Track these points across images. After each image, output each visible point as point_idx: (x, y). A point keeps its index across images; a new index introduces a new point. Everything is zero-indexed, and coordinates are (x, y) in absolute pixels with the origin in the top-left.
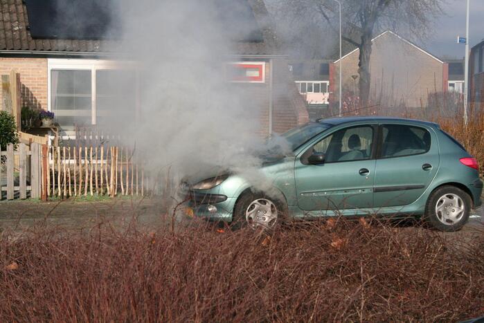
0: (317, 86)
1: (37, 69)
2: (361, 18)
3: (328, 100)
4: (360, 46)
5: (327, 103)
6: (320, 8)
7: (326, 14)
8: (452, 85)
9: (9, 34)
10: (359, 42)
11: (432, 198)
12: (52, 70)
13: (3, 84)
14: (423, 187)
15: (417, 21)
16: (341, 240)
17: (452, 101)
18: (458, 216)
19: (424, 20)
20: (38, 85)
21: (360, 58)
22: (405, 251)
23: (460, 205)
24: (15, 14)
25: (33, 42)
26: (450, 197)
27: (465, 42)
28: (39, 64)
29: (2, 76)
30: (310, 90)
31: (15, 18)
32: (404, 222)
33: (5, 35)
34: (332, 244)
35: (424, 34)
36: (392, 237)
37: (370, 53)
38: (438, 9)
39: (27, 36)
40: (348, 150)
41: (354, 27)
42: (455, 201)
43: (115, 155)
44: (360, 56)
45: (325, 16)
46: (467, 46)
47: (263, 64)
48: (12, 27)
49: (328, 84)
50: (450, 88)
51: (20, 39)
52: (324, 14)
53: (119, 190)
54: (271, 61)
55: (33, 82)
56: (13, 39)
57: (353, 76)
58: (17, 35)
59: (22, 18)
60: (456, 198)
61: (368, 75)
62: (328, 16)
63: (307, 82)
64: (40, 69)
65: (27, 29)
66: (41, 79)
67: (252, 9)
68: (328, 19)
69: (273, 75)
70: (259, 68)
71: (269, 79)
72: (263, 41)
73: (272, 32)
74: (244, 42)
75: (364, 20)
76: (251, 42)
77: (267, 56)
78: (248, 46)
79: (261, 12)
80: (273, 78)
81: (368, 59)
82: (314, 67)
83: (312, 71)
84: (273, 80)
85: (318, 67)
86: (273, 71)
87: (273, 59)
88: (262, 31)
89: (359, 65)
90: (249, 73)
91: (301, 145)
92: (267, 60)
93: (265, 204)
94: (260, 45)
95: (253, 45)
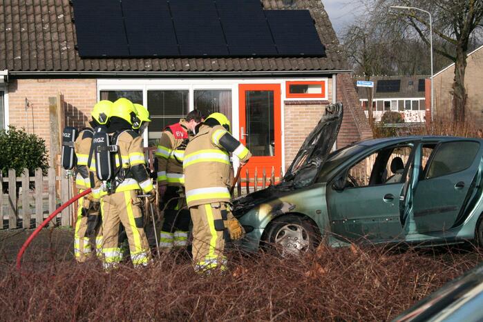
0: (415, 103)
1: (85, 90)
2: (456, 30)
3: (425, 118)
4: (455, 60)
5: (423, 121)
6: (411, 20)
7: (418, 26)
9: (57, 54)
12: (101, 92)
13: (50, 107)
20: (87, 107)
21: (455, 73)
24: (64, 33)
25: (81, 62)
28: (87, 85)
29: (49, 98)
30: (408, 107)
31: (64, 38)
33: (53, 55)
37: (465, 67)
39: (76, 56)
40: (392, 174)
41: (448, 40)
44: (455, 70)
45: (417, 29)
47: (326, 80)
48: (60, 47)
51: (68, 59)
52: (415, 26)
54: (334, 77)
55: (81, 104)
56: (61, 60)
58: (65, 55)
59: (70, 37)
61: (463, 90)
62: (420, 28)
63: (405, 99)
64: (89, 91)
65: (76, 49)
66: (90, 100)
67: (314, 22)
68: (420, 32)
69: (336, 91)
70: (322, 85)
71: (332, 96)
72: (325, 56)
73: (336, 46)
74: (305, 57)
75: (459, 32)
76: (312, 57)
77: (330, 72)
78: (309, 61)
79: (325, 25)
80: (336, 94)
81: (463, 73)
82: (412, 83)
83: (411, 88)
84: (336, 97)
85: (417, 83)
86: (336, 88)
87: (336, 74)
88: (325, 44)
89: (455, 80)
90: (311, 91)
91: (334, 169)
92: (330, 76)
93: (298, 230)
94: (323, 60)
95: (315, 61)
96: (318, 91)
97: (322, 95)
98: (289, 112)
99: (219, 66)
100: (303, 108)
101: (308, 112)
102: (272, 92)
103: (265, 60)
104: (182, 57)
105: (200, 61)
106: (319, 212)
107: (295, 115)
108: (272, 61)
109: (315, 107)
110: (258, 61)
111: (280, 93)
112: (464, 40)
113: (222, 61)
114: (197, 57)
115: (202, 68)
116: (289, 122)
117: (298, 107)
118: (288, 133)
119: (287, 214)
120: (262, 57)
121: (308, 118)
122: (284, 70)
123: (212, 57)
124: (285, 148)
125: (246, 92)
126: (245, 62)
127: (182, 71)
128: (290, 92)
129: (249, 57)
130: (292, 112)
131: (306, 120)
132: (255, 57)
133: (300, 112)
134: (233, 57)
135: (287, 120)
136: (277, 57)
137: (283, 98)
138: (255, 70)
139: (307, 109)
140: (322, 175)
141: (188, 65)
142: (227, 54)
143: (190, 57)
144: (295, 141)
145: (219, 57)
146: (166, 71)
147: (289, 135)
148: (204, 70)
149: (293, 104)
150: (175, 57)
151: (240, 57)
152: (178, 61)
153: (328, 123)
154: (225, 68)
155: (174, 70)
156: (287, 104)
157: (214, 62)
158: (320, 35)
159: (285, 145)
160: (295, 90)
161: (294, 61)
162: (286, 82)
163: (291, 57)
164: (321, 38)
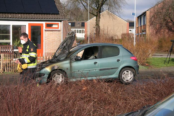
0: (80, 31)
2: (96, 5)
3: (84, 36)
4: (96, 16)
6: (81, 1)
8: (131, 30)
10: (96, 14)
11: (121, 72)
14: (117, 68)
15: (117, 7)
16: (86, 88)
17: (130, 36)
18: (130, 79)
19: (120, 7)
21: (96, 21)
22: (109, 91)
23: (131, 75)
26: (128, 72)
27: (134, 15)
30: (78, 32)
32: (109, 81)
34: (83, 89)
35: (120, 11)
36: (105, 86)
37: (100, 18)
38: (125, 2)
41: (94, 9)
42: (129, 73)
43: (3, 57)
44: (96, 19)
45: (83, 5)
46: (135, 16)
47: (59, 22)
49: (84, 30)
50: (130, 32)
52: (82, 3)
53: (4, 70)
54: (62, 21)
57: (94, 27)
60: (130, 72)
61: (99, 27)
62: (84, 4)
63: (76, 29)
67: (55, 2)
68: (84, 6)
69: (63, 26)
70: (58, 24)
71: (61, 28)
72: (59, 14)
73: (62, 11)
74: (52, 14)
75: (97, 6)
76: (54, 14)
77: (61, 20)
78: (53, 16)
79: (59, 3)
80: (63, 28)
81: (99, 21)
82: (79, 24)
83: (79, 25)
84: (63, 29)
85: (81, 24)
86: (63, 25)
87: (63, 21)
88: (59, 10)
89: (96, 23)
90: (54, 26)
91: (72, 54)
92: (61, 21)
93: (60, 75)
94: (58, 16)
95: (56, 15)
96: (56, 26)
97: (58, 28)
98: (46, 34)
99: (22, 16)
100: (51, 32)
101: (53, 34)
102: (40, 26)
103: (38, 15)
104: (8, 13)
105: (14, 15)
106: (67, 69)
107: (48, 35)
108: (40, 15)
109: (55, 32)
110: (35, 15)
111: (43, 27)
112: (99, 9)
113: (22, 15)
114: (13, 13)
115: (15, 17)
116: (46, 37)
117: (50, 32)
118: (46, 41)
119: (57, 69)
120: (37, 14)
121: (53, 36)
122: (45, 19)
123: (19, 13)
124: (45, 46)
125: (31, 26)
126: (31, 15)
127: (8, 18)
128: (47, 27)
129: (32, 14)
130: (47, 34)
131: (52, 36)
132: (34, 14)
133: (50, 34)
134: (27, 14)
135: (45, 36)
136: (42, 14)
137: (44, 28)
138: (34, 18)
139: (52, 33)
140: (68, 56)
141: (10, 16)
142: (24, 12)
143: (11, 13)
144: (48, 44)
145: (21, 13)
146: (2, 18)
147: (46, 42)
148: (16, 18)
149: (48, 31)
150: (5, 13)
151: (29, 14)
152: (7, 14)
153: (69, 38)
154: (23, 18)
155: (5, 18)
156: (46, 31)
157: (19, 15)
158: (57, 7)
159: (45, 45)
160: (49, 26)
161: (48, 15)
162: (45, 23)
163: (47, 14)
164: (58, 8)
